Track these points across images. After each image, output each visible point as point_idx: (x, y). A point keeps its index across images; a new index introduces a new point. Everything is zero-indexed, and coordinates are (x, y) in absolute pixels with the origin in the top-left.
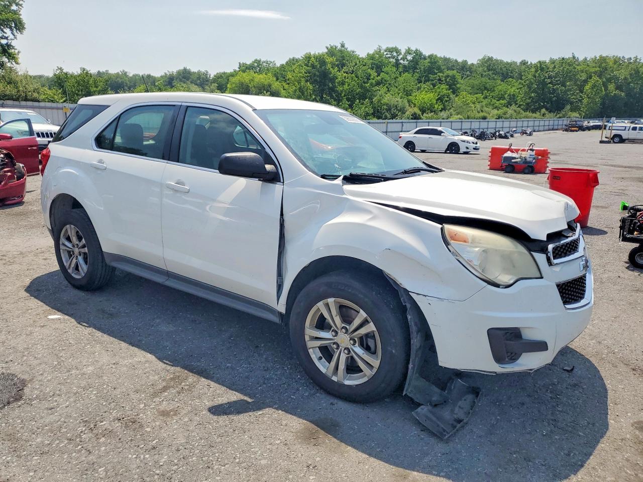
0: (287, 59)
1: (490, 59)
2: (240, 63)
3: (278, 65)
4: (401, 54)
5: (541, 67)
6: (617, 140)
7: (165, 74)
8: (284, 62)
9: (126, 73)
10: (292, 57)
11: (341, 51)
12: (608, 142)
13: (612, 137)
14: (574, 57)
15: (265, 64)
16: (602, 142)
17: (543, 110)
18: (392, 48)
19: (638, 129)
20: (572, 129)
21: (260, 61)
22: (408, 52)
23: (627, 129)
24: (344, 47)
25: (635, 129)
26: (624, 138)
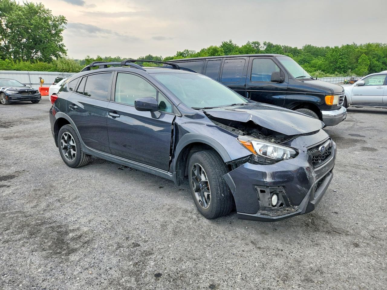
0: (201, 50)
1: (309, 46)
2: (178, 52)
3: (196, 53)
4: (260, 45)
5: (336, 49)
7: (140, 58)
8: (199, 51)
9: (120, 57)
10: (203, 48)
14: (354, 44)
15: (190, 52)
17: (336, 73)
18: (256, 42)
20: (352, 82)
21: (187, 51)
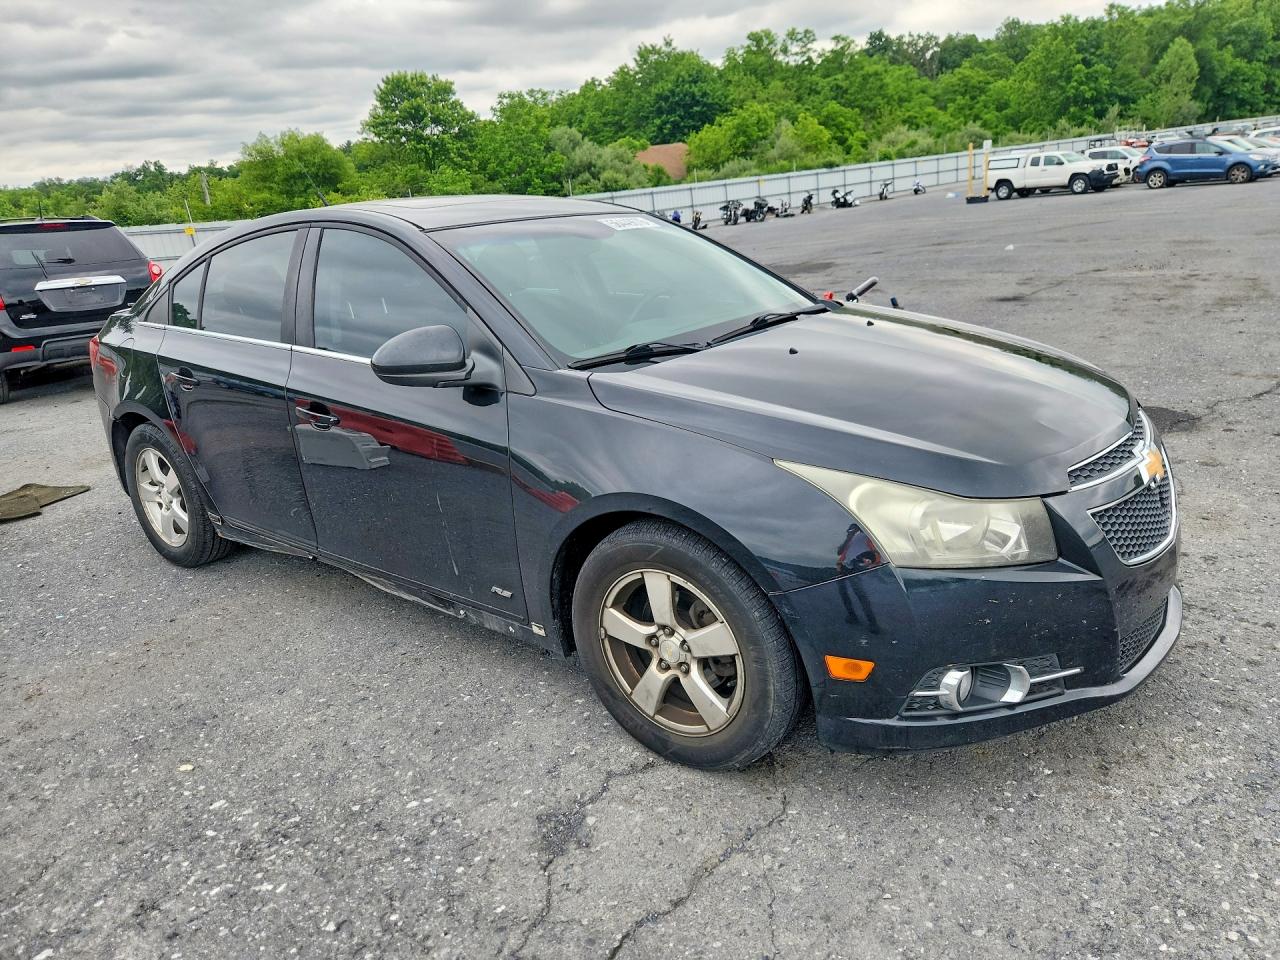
6: (1003, 192)
11: (658, 52)
12: (985, 199)
13: (993, 186)
16: (971, 200)
19: (1042, 162)
22: (792, 35)
23: (1022, 162)
24: (670, 45)
25: (1035, 162)
26: (1017, 185)
